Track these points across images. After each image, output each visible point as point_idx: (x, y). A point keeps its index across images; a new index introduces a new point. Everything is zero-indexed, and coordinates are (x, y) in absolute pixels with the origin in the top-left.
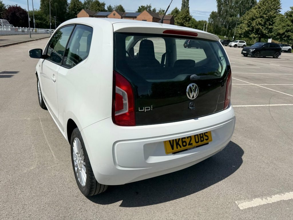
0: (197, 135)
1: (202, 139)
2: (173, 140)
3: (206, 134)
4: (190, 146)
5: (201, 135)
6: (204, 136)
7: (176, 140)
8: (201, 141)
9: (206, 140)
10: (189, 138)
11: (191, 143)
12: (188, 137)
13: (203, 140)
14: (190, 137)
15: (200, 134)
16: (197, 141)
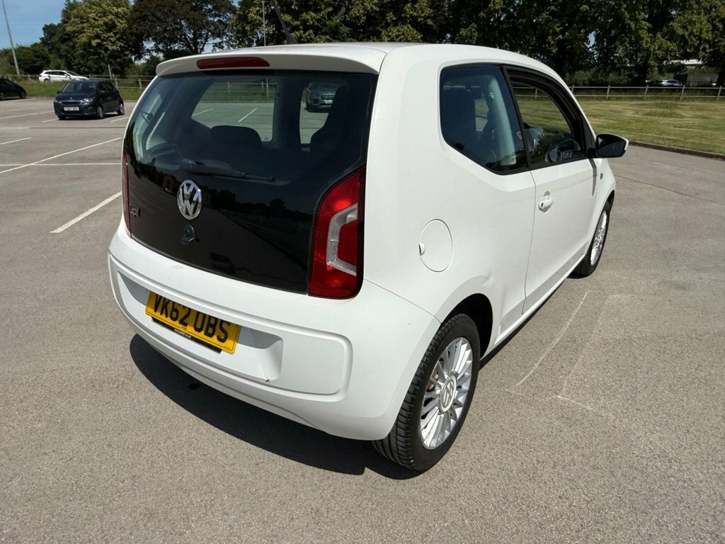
0: (205, 315)
1: (210, 331)
2: (161, 297)
3: (224, 326)
4: (181, 326)
5: (213, 322)
6: (218, 327)
7: (165, 299)
8: (206, 334)
9: (219, 339)
10: (187, 311)
11: (185, 321)
12: (184, 307)
13: (211, 335)
14: (190, 309)
15: (210, 317)
16: (199, 326)
